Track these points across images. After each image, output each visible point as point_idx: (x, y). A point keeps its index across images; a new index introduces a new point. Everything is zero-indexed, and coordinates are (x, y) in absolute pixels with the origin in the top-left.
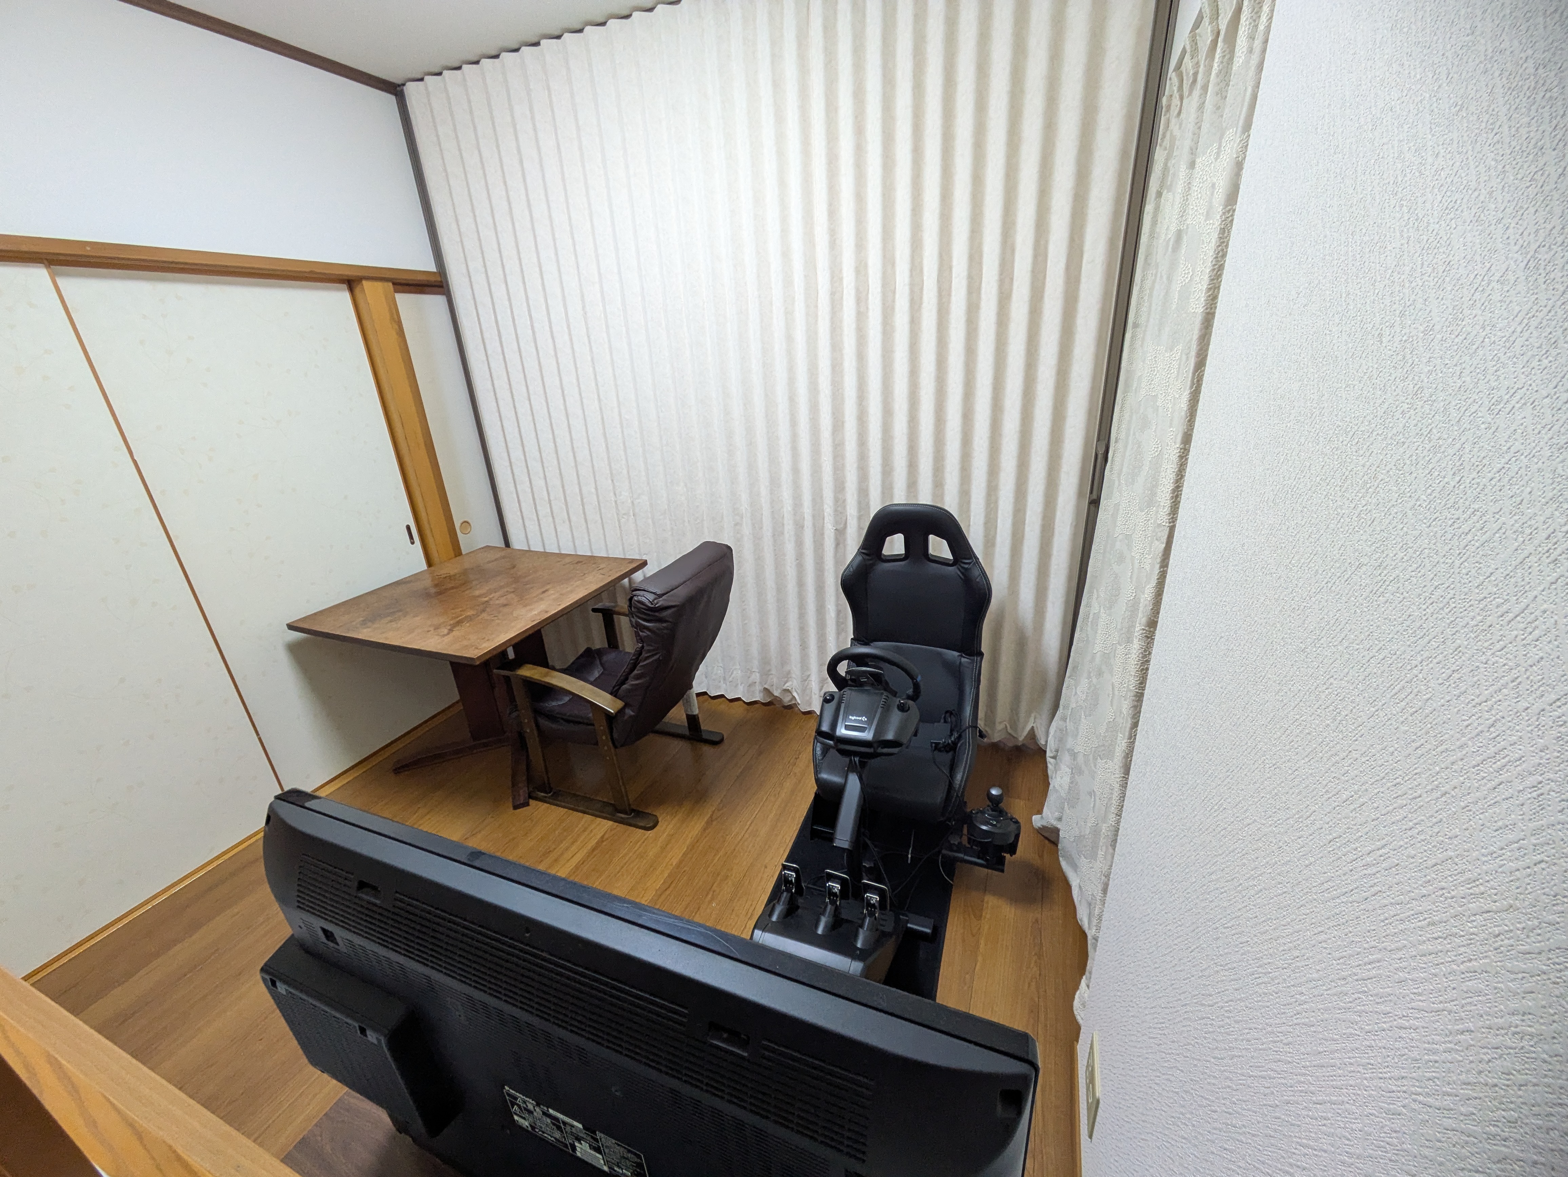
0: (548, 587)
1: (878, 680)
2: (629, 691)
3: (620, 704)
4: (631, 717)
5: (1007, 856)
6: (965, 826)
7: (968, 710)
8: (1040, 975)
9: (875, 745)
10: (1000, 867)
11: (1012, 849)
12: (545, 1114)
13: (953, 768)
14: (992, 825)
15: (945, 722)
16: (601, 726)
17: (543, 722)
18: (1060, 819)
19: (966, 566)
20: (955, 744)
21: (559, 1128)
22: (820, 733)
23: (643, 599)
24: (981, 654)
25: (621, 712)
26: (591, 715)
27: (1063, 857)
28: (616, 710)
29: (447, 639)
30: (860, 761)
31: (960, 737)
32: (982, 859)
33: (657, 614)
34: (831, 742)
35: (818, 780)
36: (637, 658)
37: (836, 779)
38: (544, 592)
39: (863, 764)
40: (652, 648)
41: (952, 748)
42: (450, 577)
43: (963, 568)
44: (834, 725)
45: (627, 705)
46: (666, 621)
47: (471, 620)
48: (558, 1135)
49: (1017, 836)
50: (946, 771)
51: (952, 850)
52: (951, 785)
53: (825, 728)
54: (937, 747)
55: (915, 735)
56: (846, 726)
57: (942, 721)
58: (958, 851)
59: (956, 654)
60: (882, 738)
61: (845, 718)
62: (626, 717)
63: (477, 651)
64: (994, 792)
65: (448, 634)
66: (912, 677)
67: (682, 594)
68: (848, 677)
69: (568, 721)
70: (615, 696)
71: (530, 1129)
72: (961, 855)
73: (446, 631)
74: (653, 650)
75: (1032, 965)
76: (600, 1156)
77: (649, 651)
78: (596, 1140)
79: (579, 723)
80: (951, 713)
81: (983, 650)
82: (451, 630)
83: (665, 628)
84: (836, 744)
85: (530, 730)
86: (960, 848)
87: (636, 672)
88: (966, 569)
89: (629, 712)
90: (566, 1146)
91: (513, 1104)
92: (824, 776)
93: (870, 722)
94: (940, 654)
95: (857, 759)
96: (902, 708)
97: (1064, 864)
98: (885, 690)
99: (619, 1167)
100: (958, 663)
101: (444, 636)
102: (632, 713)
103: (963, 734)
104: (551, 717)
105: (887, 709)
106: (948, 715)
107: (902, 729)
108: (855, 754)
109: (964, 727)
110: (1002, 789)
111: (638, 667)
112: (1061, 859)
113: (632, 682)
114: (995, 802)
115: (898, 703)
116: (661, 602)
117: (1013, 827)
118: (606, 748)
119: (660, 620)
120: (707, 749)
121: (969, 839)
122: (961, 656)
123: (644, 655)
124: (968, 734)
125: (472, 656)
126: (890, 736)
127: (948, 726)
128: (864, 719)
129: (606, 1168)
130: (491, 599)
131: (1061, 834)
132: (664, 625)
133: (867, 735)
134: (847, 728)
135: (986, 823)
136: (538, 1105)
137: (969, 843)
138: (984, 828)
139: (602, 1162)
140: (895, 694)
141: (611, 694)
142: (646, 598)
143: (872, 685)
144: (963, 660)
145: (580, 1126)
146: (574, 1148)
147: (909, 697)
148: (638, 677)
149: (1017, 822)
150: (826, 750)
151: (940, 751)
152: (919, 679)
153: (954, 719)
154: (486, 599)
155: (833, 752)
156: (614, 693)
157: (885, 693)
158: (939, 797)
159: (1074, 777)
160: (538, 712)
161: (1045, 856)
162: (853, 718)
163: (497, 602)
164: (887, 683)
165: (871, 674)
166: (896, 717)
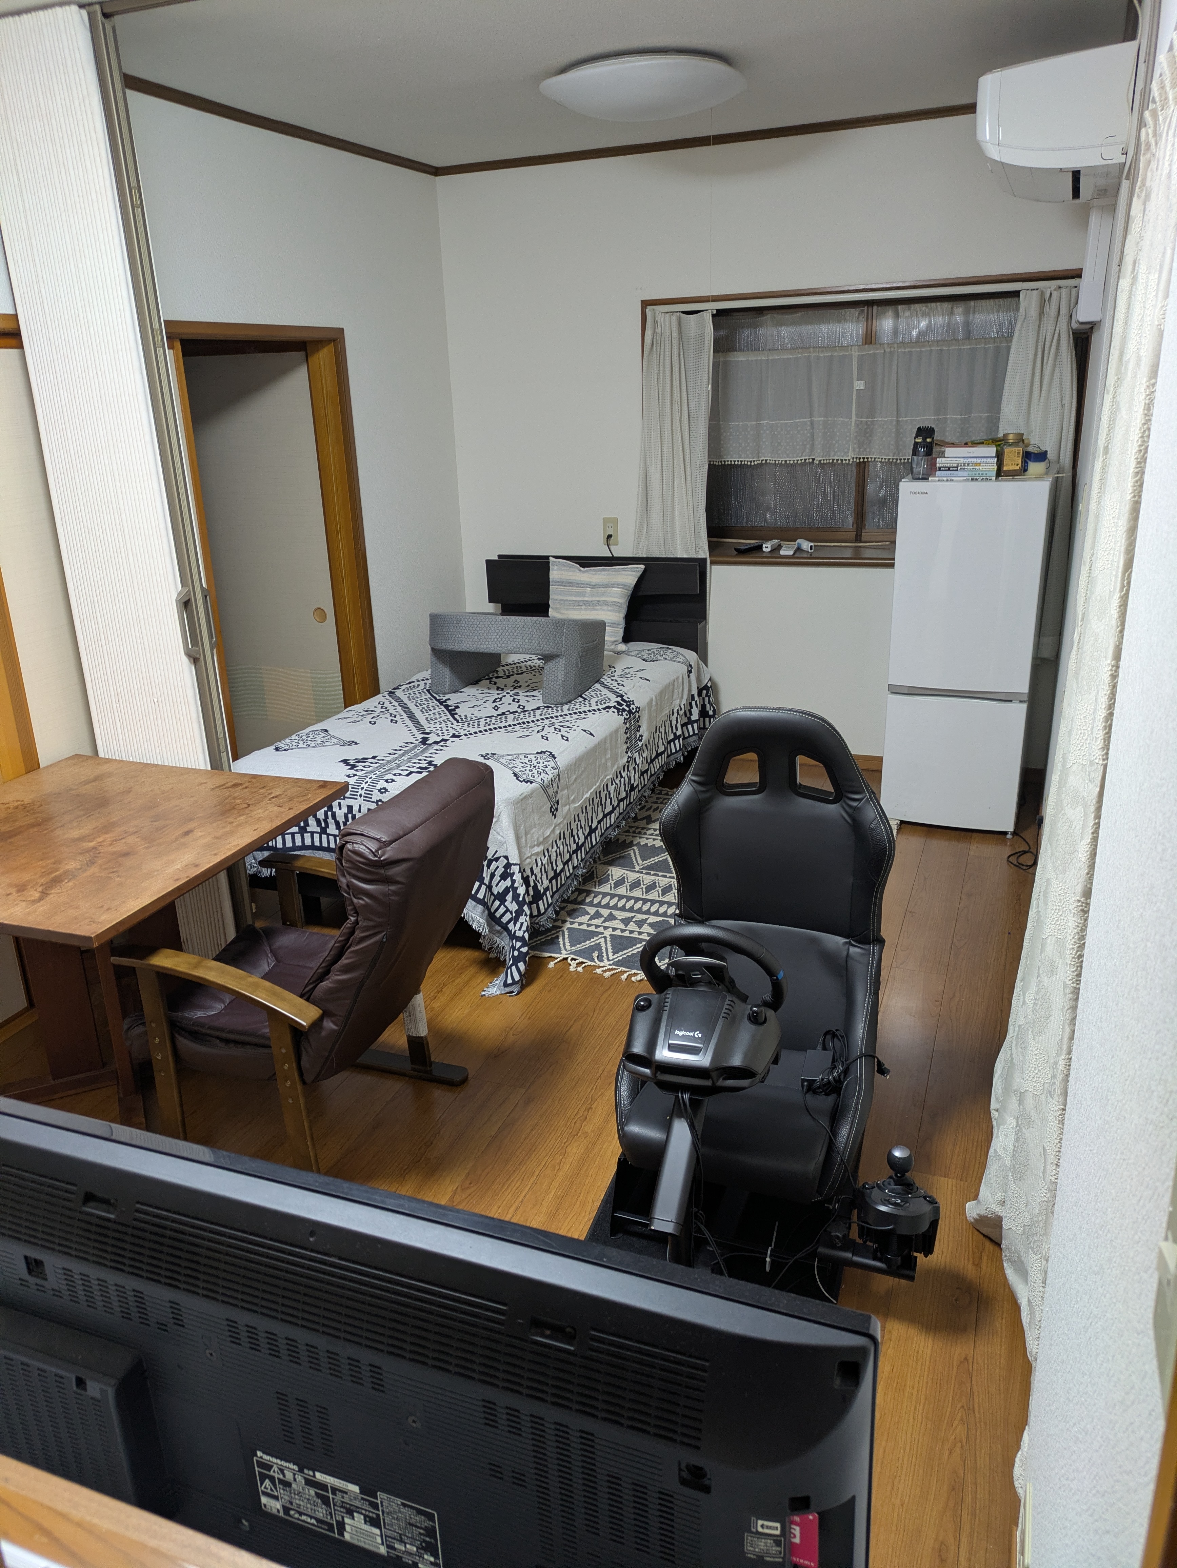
0: (191, 826)
1: (718, 976)
2: (330, 991)
3: (314, 1012)
4: (333, 1031)
5: (920, 1256)
6: (855, 1212)
7: (860, 1030)
8: (967, 1437)
9: (714, 1075)
10: (907, 1272)
11: (927, 1243)
12: (310, 1483)
13: (836, 1117)
14: (895, 1204)
15: (824, 1048)
16: (283, 1048)
17: (184, 1043)
18: (1003, 1203)
19: (855, 804)
20: (839, 1081)
21: (326, 1501)
22: (630, 1057)
23: (362, 849)
24: (881, 941)
25: (317, 1025)
26: (267, 1030)
27: (1009, 1260)
28: (310, 1021)
29: (42, 907)
30: (690, 1099)
31: (846, 1072)
32: (880, 1260)
33: (382, 871)
34: (648, 1071)
35: (624, 1138)
36: (348, 940)
37: (652, 1133)
38: (187, 833)
39: (695, 1104)
40: (371, 923)
41: (834, 1088)
42: (24, 807)
43: (850, 807)
44: (652, 1045)
45: (325, 1014)
46: (395, 882)
47: (74, 877)
48: (321, 1512)
49: (934, 1224)
50: (824, 1122)
51: (833, 1247)
52: (831, 1146)
53: (638, 1048)
54: (810, 1087)
55: (776, 1061)
56: (669, 1045)
57: (820, 1047)
58: (844, 1249)
59: (841, 940)
60: (725, 1064)
61: (669, 1034)
62: (323, 1033)
63: (94, 925)
64: (897, 1153)
65: (41, 899)
66: (770, 972)
67: (419, 840)
68: (672, 972)
69: (227, 1041)
70: (307, 1000)
71: (281, 1514)
72: (848, 1255)
73: (37, 895)
74: (374, 927)
75: (956, 1423)
76: (377, 1531)
77: (367, 929)
78: (375, 1506)
79: (243, 1043)
80: (834, 1035)
81: (883, 933)
82: (44, 894)
83: (394, 893)
84: (654, 1074)
85: (161, 1057)
86: (848, 1245)
87: (344, 961)
88: (855, 809)
89: (329, 1025)
90: (331, 1528)
91: (263, 1477)
92: (635, 1129)
93: (706, 1040)
94: (814, 941)
95: (686, 1096)
96: (755, 1019)
97: (1010, 1272)
98: (729, 991)
99: (401, 1541)
100: (845, 953)
101: (34, 902)
102: (334, 1027)
103: (852, 1068)
104: (197, 1033)
105: (732, 1021)
106: (829, 1037)
107: (753, 1051)
108: (684, 1088)
109: (852, 1057)
110: (911, 1150)
111: (346, 955)
112: (1005, 1265)
113: (336, 977)
114: (900, 1169)
115: (748, 1011)
116: (389, 853)
117: (927, 1208)
118: (288, 1084)
119: (387, 881)
120: (438, 1094)
121: (861, 1230)
122: (850, 944)
123: (358, 934)
124: (860, 1069)
125: (87, 934)
126: (737, 1061)
127: (830, 1054)
128: (698, 1034)
129: (383, 1550)
130: (100, 844)
131: (1005, 1225)
132: (393, 888)
133: (703, 1060)
134: (672, 1048)
135: (886, 1202)
136: (301, 1470)
137: (860, 1236)
138: (883, 1208)
139: (379, 1540)
140: (744, 998)
141: (301, 996)
142: (365, 847)
143: (709, 983)
144: (852, 949)
145: (356, 1489)
146: (341, 1526)
147: (766, 1004)
148: (346, 969)
149: (933, 1202)
150: (638, 1084)
151: (815, 1092)
152: (781, 975)
153: (838, 1043)
154: (91, 844)
155: (651, 1087)
156: (307, 996)
157: (729, 997)
158: (813, 1166)
159: (1020, 1131)
160: (176, 1028)
161: (984, 1264)
162: (681, 1033)
163: (111, 849)
164: (732, 982)
165: (708, 967)
166: (746, 1033)
